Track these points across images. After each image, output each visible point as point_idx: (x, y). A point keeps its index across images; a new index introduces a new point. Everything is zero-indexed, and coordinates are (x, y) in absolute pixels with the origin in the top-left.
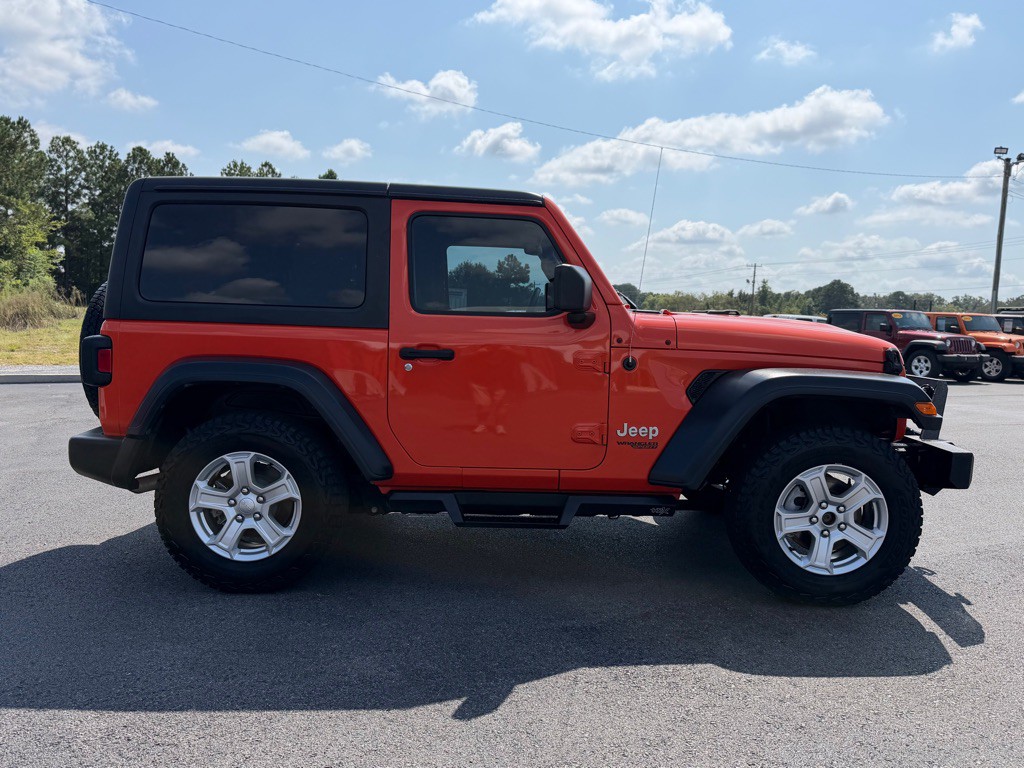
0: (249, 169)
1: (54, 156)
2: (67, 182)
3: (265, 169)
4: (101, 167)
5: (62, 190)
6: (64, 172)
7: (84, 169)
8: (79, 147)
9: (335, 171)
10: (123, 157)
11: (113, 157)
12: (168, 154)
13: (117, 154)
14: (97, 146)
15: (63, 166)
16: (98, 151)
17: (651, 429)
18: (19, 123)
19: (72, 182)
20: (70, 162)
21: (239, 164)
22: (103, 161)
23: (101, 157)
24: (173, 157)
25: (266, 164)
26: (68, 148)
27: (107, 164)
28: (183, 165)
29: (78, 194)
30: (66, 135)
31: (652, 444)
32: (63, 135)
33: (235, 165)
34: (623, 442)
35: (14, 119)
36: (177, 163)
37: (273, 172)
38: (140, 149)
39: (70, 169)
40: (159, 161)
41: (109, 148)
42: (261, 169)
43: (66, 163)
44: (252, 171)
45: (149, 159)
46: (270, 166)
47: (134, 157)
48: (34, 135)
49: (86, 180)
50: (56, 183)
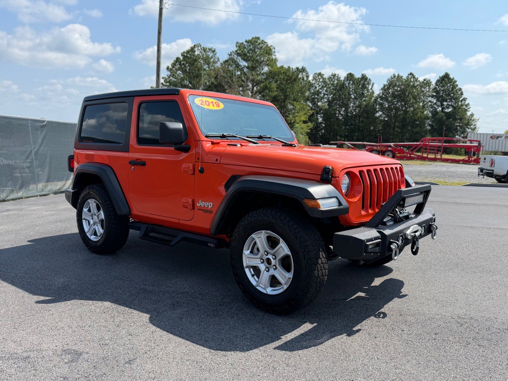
0: (402, 77)
1: (314, 82)
2: (318, 93)
3: (410, 76)
4: (333, 84)
5: (316, 96)
6: (318, 89)
7: (325, 86)
8: (324, 77)
9: (449, 73)
10: (342, 79)
11: (338, 79)
12: (363, 75)
13: (340, 78)
14: (332, 75)
15: (317, 86)
16: (332, 77)
17: (210, 203)
18: (302, 69)
19: (321, 93)
20: (320, 84)
21: (396, 75)
22: (334, 81)
23: (333, 80)
24: (365, 76)
25: (411, 74)
26: (320, 77)
27: (335, 83)
28: (370, 79)
29: (323, 98)
30: (319, 72)
31: (210, 212)
32: (318, 72)
33: (394, 76)
34: (200, 209)
35: (300, 68)
36: (367, 78)
37: (414, 77)
38: (350, 74)
39: (320, 87)
40: (358, 78)
41: (337, 75)
42: (408, 77)
43: (319, 84)
44: (403, 78)
45: (353, 78)
46: (413, 75)
47: (348, 77)
48: (307, 74)
49: (326, 91)
50: (314, 94)
